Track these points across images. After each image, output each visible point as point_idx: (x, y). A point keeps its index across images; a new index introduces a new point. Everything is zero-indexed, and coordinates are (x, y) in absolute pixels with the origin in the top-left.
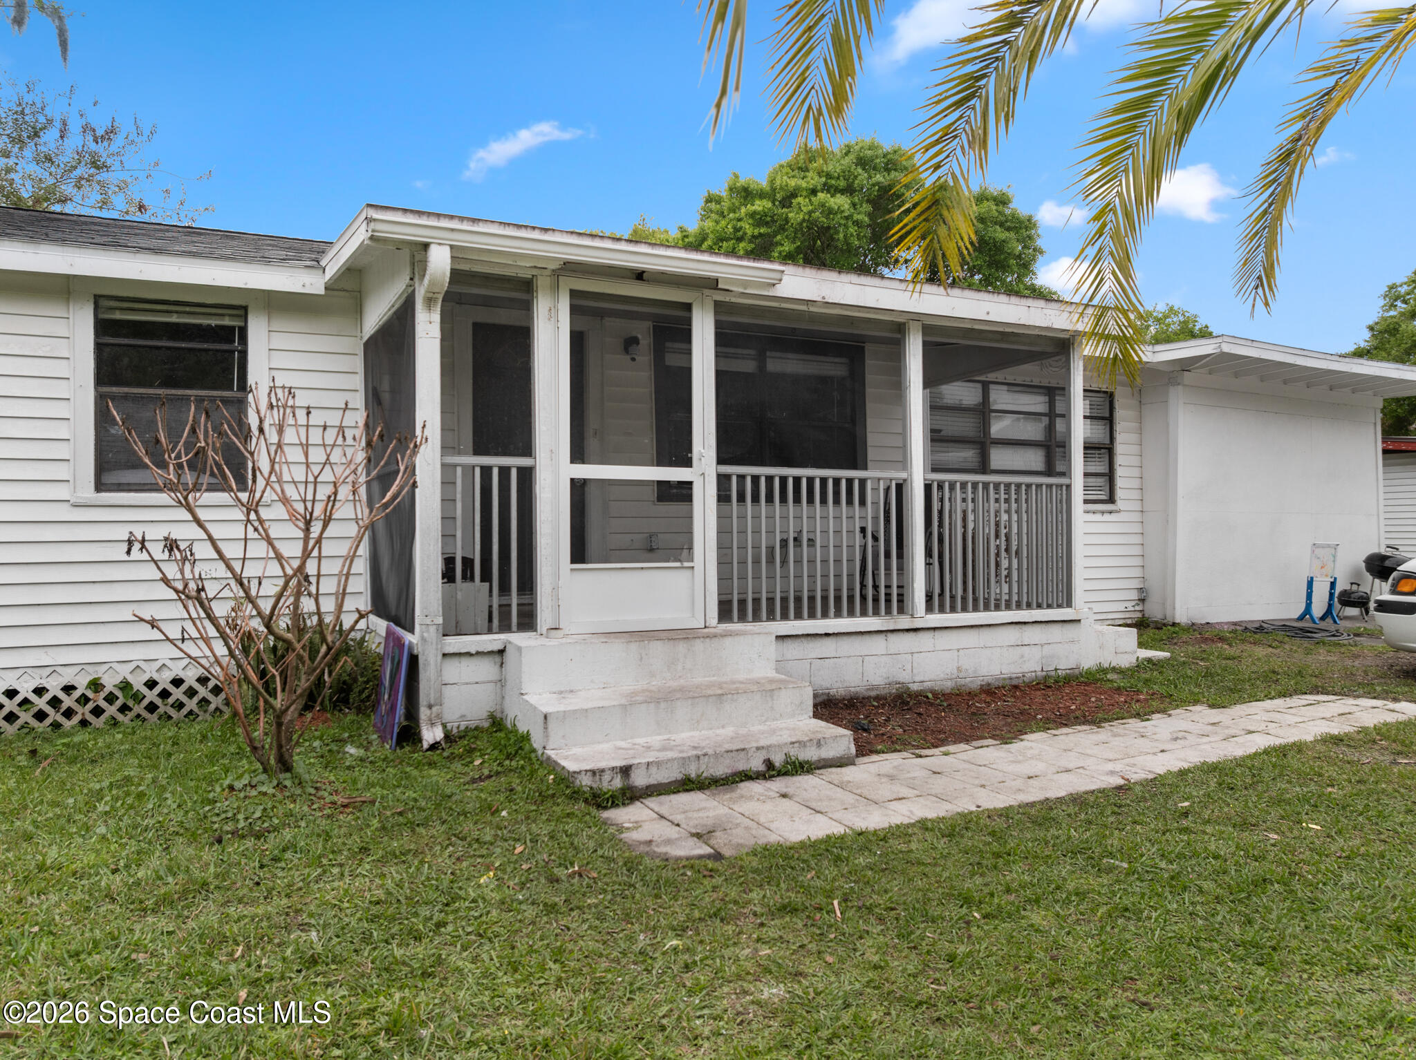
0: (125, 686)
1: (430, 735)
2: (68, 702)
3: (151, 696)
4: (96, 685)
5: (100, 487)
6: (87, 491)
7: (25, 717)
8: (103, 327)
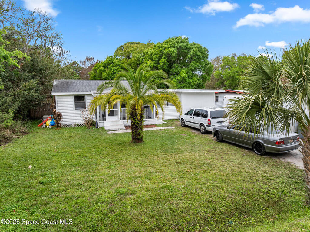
0: (78, 124)
1: (98, 127)
2: (74, 125)
3: (79, 125)
4: (76, 124)
5: (75, 109)
6: (74, 110)
7: (71, 126)
8: (75, 97)
